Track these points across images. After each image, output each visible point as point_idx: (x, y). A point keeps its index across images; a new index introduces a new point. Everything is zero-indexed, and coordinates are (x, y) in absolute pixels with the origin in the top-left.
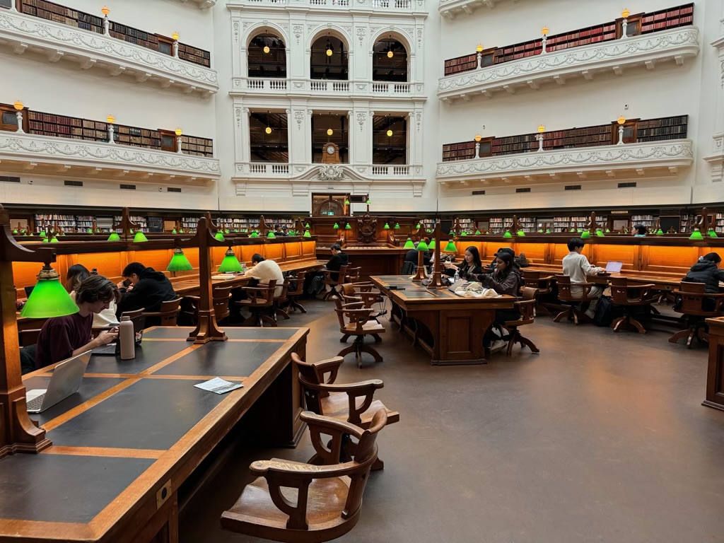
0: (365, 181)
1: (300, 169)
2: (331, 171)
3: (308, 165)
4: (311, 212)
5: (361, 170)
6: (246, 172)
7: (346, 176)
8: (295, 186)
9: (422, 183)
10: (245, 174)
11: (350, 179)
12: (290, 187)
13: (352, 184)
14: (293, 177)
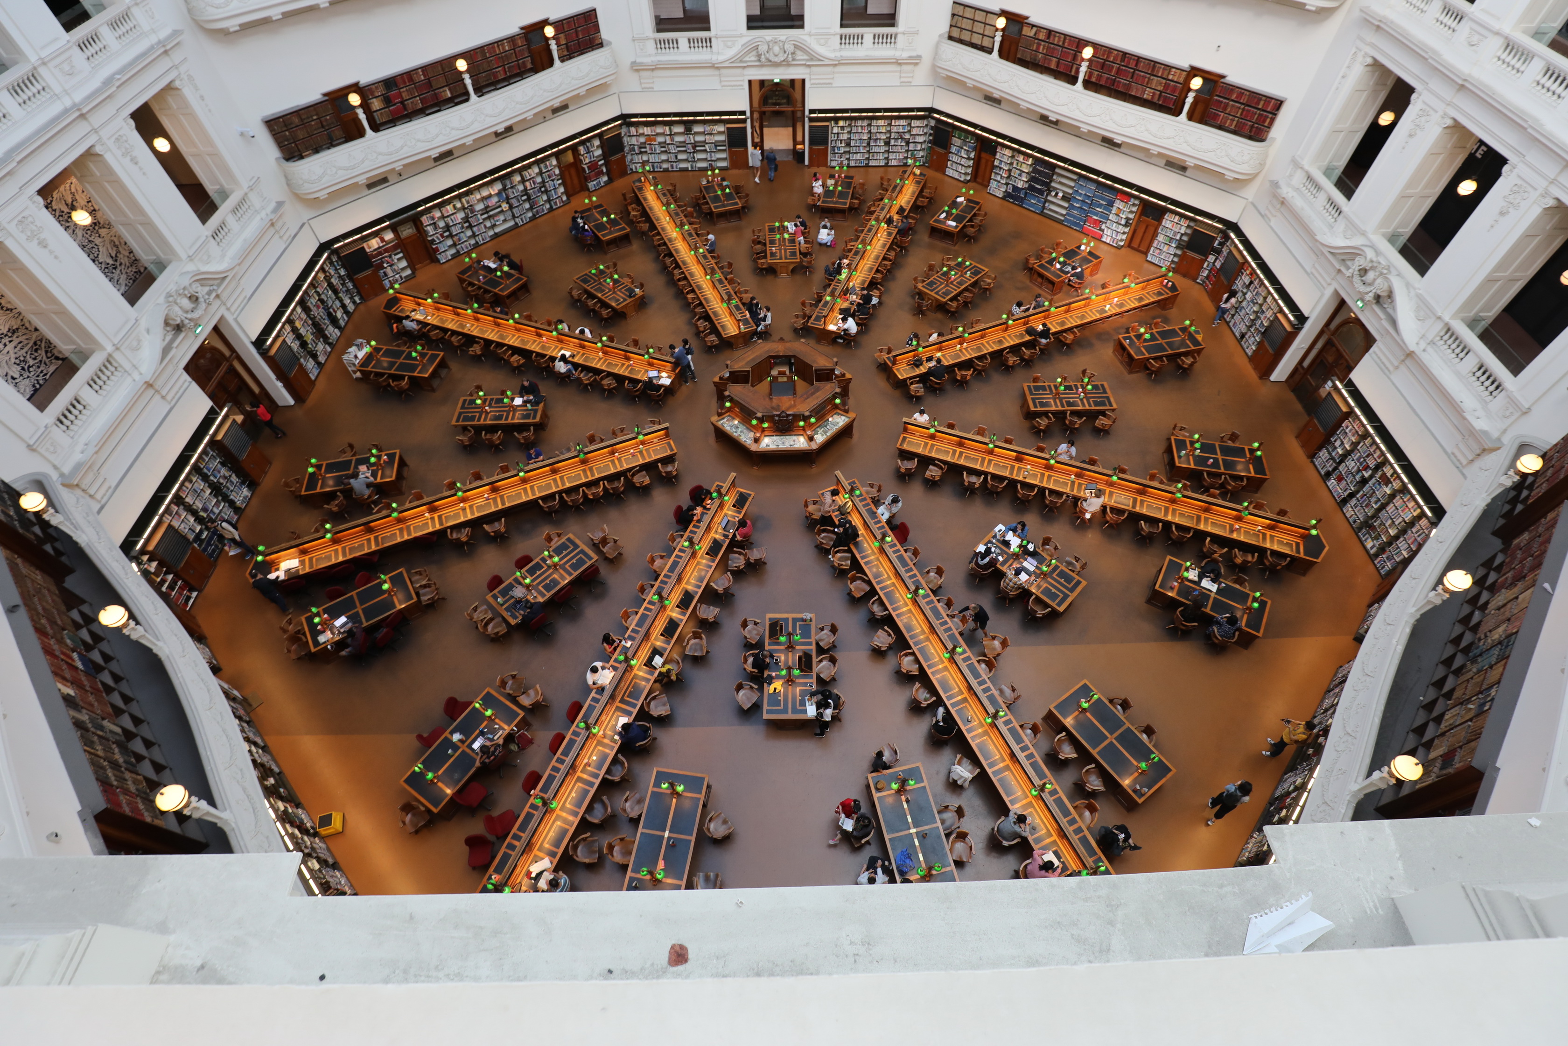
0: (827, 62)
1: (729, 44)
2: (776, 49)
3: (741, 36)
4: (748, 114)
5: (822, 41)
6: (650, 54)
7: (798, 52)
8: (723, 71)
9: (915, 61)
10: (650, 55)
11: (806, 57)
12: (717, 72)
13: (809, 66)
14: (721, 58)
